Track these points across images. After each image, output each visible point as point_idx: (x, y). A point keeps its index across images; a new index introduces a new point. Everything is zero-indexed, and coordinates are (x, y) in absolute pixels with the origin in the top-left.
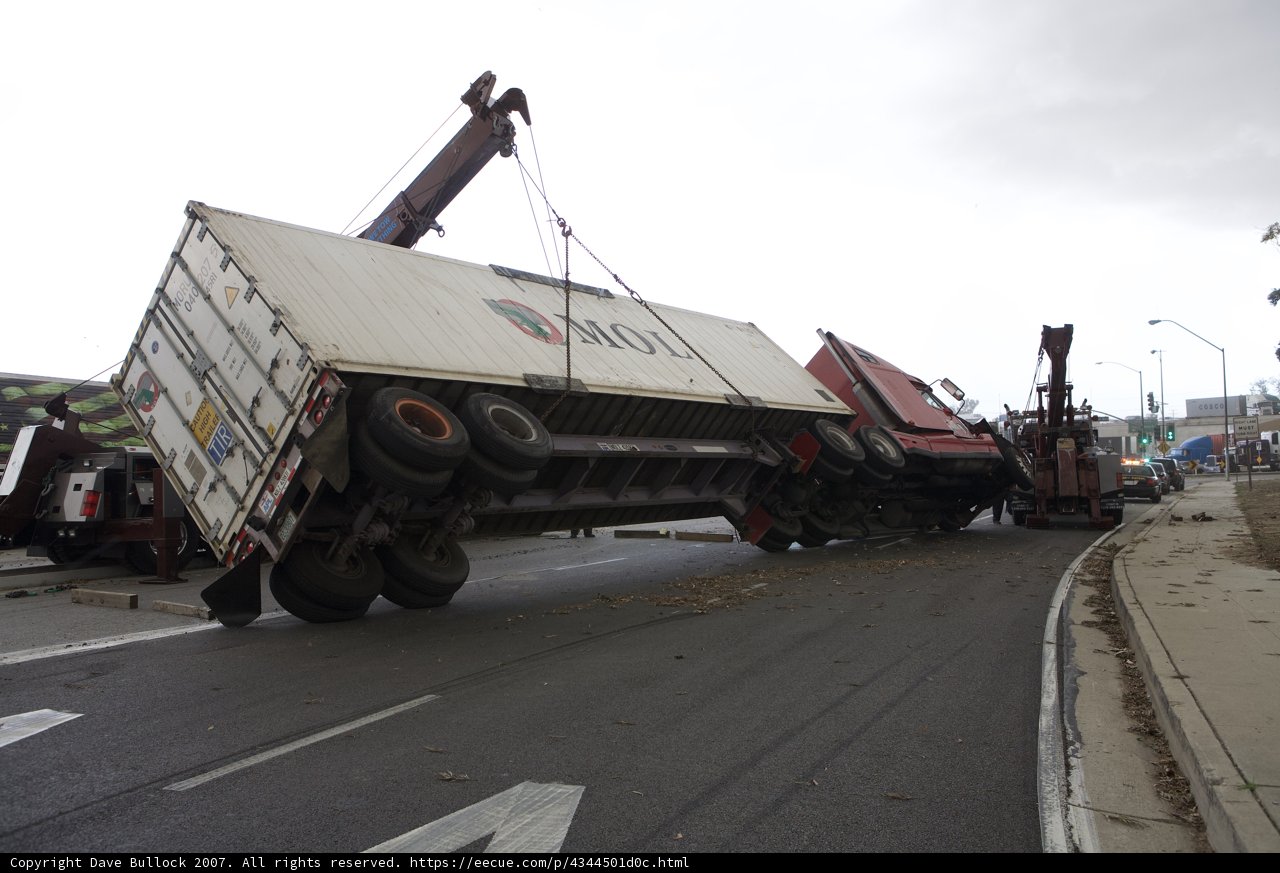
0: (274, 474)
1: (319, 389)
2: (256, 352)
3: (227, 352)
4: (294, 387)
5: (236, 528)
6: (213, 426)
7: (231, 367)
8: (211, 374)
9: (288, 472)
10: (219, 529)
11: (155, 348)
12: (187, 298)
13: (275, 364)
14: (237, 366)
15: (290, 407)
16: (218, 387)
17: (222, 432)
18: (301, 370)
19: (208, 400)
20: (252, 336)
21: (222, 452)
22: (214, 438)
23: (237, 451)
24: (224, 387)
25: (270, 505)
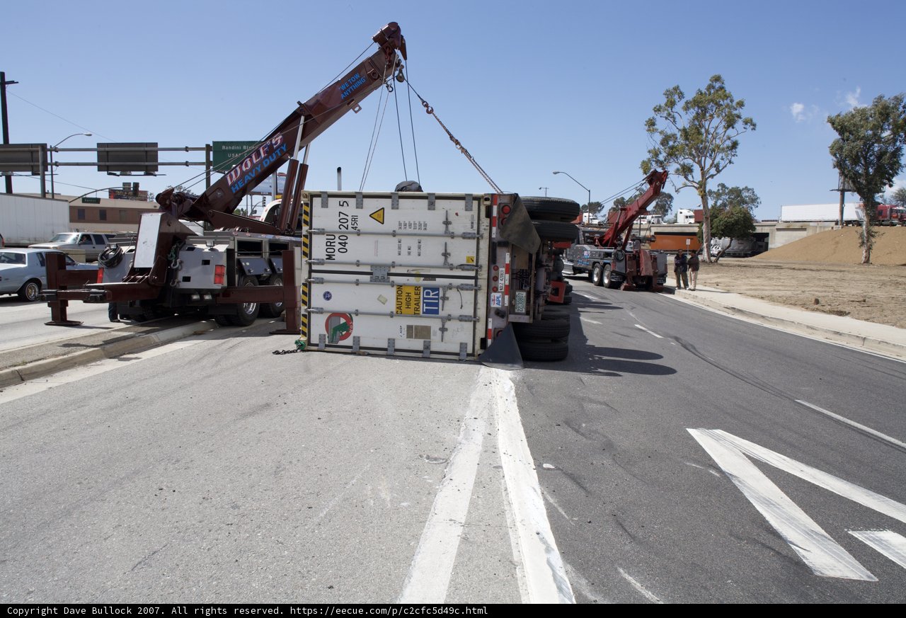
0: (492, 279)
1: (495, 209)
2: (425, 229)
3: (400, 248)
4: (472, 223)
5: (481, 334)
6: (417, 297)
7: (409, 253)
8: (393, 271)
9: (502, 270)
10: (466, 348)
11: (327, 296)
12: (338, 246)
13: (447, 223)
14: (414, 250)
15: (478, 237)
16: (406, 272)
17: (428, 294)
18: (471, 210)
19: (401, 286)
20: (415, 224)
21: (437, 305)
22: (424, 302)
23: (449, 294)
24: (411, 269)
25: (500, 299)
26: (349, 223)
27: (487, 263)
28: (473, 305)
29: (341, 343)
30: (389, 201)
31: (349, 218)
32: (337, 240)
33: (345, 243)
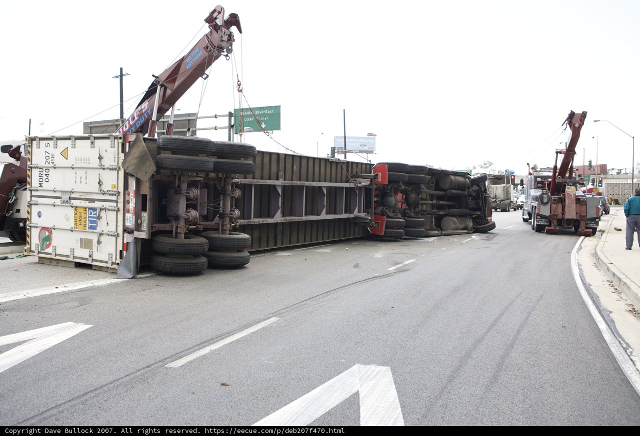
0: (126, 202)
1: (128, 144)
2: (89, 163)
3: (76, 178)
4: (115, 157)
5: (120, 248)
6: (85, 216)
7: (81, 183)
8: (73, 196)
9: (132, 195)
10: (112, 257)
11: (39, 214)
12: (45, 177)
13: (100, 158)
14: (83, 180)
15: (118, 169)
16: (79, 197)
17: (91, 213)
18: (114, 147)
19: (77, 207)
20: (84, 159)
21: (95, 222)
22: (89, 220)
23: (103, 214)
24: (82, 194)
25: (131, 219)
26: (50, 160)
27: (123, 189)
28: (115, 223)
29: (47, 251)
30: (70, 141)
31: (50, 156)
32: (44, 173)
33: (48, 175)
